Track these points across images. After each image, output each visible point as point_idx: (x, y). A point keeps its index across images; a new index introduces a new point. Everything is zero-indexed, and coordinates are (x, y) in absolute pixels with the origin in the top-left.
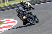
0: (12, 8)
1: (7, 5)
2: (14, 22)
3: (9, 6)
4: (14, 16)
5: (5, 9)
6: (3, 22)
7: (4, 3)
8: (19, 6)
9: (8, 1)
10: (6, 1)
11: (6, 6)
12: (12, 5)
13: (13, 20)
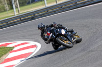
0: (28, 20)
1: (18, 13)
3: (22, 16)
5: (14, 23)
6: (13, 47)
7: (12, 10)
8: (41, 15)
10: (16, 6)
11: (16, 16)
12: (28, 14)
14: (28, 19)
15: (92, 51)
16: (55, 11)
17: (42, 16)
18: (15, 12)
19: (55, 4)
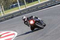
1: (3, 15)
2: (14, 34)
3: (6, 16)
4: (13, 27)
9: (4, 10)
11: (2, 16)
13: (12, 32)
14: (9, 18)
15: (47, 36)
16: (25, 13)
17: (17, 16)
18: (2, 14)
19: (25, 8)
